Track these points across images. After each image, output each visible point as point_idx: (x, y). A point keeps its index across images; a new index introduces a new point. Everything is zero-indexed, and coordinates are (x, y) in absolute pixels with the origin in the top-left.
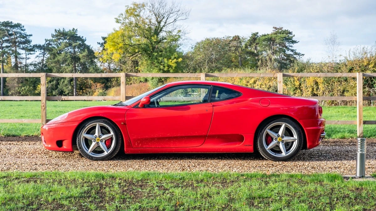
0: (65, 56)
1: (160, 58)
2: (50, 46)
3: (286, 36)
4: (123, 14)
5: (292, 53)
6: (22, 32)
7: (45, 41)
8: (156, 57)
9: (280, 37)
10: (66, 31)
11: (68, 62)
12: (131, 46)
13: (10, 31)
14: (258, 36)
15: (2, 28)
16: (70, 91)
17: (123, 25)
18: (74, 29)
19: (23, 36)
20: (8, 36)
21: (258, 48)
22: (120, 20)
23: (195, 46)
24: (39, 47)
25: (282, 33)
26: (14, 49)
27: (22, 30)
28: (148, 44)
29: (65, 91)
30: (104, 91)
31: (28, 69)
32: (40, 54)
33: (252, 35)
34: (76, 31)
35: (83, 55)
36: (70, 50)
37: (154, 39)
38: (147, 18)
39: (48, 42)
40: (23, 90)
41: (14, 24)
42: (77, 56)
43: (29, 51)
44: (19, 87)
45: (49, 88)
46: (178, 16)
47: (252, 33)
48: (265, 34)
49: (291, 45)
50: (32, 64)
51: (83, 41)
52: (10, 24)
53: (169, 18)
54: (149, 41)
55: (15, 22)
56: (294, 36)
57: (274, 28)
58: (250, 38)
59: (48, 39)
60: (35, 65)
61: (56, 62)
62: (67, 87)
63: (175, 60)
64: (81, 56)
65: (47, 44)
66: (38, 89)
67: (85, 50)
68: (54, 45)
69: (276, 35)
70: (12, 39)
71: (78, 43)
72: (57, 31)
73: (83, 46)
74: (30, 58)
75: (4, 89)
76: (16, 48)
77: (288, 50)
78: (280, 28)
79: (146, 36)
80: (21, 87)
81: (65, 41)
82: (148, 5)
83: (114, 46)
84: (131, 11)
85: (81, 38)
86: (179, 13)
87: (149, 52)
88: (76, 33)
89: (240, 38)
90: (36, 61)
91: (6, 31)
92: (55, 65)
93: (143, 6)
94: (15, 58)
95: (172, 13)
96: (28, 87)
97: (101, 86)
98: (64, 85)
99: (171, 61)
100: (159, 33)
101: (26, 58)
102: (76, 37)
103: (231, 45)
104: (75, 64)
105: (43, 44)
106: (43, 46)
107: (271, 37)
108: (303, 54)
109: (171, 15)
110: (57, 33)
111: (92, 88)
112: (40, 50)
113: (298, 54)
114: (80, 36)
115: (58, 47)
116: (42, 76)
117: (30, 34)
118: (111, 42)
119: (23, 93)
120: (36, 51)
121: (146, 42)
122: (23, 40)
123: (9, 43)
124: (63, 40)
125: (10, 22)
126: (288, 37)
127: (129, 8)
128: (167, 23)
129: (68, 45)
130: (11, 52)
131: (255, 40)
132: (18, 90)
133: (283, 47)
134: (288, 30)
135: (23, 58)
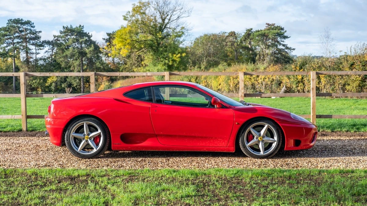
0: (73, 51)
1: (165, 53)
2: (58, 42)
3: (278, 32)
4: (130, 12)
5: (283, 48)
6: (32, 29)
7: (53, 37)
8: (161, 52)
9: (272, 33)
10: (73, 28)
11: (76, 57)
12: (138, 42)
13: (21, 28)
14: (252, 32)
15: (13, 25)
16: (78, 84)
17: (130, 22)
18: (80, 26)
19: (33, 33)
20: (18, 33)
21: (252, 43)
22: (128, 18)
23: (195, 42)
24: (48, 43)
25: (274, 29)
26: (24, 44)
27: (32, 27)
28: (153, 40)
29: (73, 84)
30: (109, 83)
31: (38, 63)
32: (49, 49)
33: (247, 31)
34: (83, 28)
35: (90, 50)
36: (78, 45)
37: (159, 35)
38: (152, 16)
39: (56, 38)
40: (34, 83)
41: (24, 21)
42: (84, 51)
43: (38, 46)
44: (30, 80)
45: (59, 81)
46: (181, 14)
47: (246, 29)
48: (258, 30)
49: (282, 40)
50: (42, 59)
51: (89, 37)
52: (21, 22)
53: (172, 15)
54: (154, 37)
55: (25, 20)
56: (286, 31)
57: (267, 24)
58: (244, 34)
59: (56, 36)
60: (44, 60)
61: (64, 57)
62: (75, 80)
63: (179, 55)
64: (87, 51)
65: (55, 40)
66: (48, 82)
67: (91, 46)
68: (62, 41)
69: (268, 31)
70: (23, 35)
71: (85, 39)
72: (65, 28)
73: (90, 42)
74: (39, 53)
75: (16, 82)
76: (26, 44)
77: (280, 45)
78: (273, 25)
79: (151, 32)
80: (32, 80)
81: (72, 37)
82: (153, 3)
83: (122, 42)
84: (137, 9)
85: (87, 34)
86: (182, 11)
87: (155, 48)
88: (83, 30)
89: (236, 34)
90: (45, 56)
91: (17, 28)
92: (64, 59)
93: (149, 3)
94: (26, 53)
95: (175, 10)
96: (39, 80)
97: (107, 79)
98: (72, 78)
99: (176, 56)
100: (163, 30)
101: (36, 53)
102: (83, 33)
103: (227, 40)
104: (82, 58)
105: (52, 40)
106: (52, 42)
107: (264, 33)
108: (294, 48)
109: (175, 13)
110: (65, 30)
111: (99, 81)
112: (49, 45)
113: (290, 49)
114: (86, 32)
115: (66, 43)
116: (91, 75)
117: (40, 31)
118: (119, 38)
119: (34, 85)
120: (45, 47)
121: (152, 38)
122: (33, 36)
123: (20, 39)
124: (71, 36)
125: (20, 19)
126: (280, 32)
127: (135, 6)
128: (171, 20)
129: (75, 40)
130: (22, 47)
131: (249, 36)
132: (30, 83)
133: (275, 42)
134: (280, 26)
135: (34, 53)
